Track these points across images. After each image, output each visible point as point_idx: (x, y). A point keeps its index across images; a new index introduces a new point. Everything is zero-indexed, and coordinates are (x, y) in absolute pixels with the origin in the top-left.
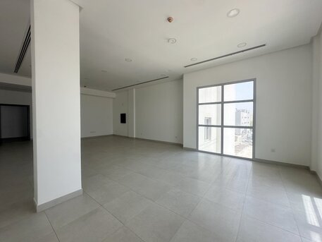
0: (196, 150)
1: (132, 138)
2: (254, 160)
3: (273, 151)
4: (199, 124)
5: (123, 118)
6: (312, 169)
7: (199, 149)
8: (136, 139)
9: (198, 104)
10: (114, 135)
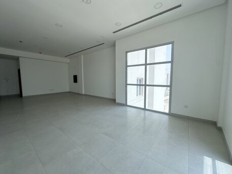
0: (126, 105)
1: (82, 95)
2: (170, 114)
3: (186, 107)
4: (128, 83)
5: (75, 79)
6: (219, 125)
7: (128, 104)
8: (85, 95)
9: (127, 66)
10: (69, 92)
